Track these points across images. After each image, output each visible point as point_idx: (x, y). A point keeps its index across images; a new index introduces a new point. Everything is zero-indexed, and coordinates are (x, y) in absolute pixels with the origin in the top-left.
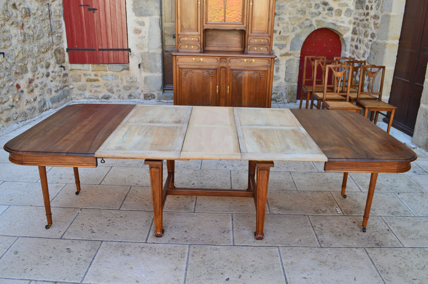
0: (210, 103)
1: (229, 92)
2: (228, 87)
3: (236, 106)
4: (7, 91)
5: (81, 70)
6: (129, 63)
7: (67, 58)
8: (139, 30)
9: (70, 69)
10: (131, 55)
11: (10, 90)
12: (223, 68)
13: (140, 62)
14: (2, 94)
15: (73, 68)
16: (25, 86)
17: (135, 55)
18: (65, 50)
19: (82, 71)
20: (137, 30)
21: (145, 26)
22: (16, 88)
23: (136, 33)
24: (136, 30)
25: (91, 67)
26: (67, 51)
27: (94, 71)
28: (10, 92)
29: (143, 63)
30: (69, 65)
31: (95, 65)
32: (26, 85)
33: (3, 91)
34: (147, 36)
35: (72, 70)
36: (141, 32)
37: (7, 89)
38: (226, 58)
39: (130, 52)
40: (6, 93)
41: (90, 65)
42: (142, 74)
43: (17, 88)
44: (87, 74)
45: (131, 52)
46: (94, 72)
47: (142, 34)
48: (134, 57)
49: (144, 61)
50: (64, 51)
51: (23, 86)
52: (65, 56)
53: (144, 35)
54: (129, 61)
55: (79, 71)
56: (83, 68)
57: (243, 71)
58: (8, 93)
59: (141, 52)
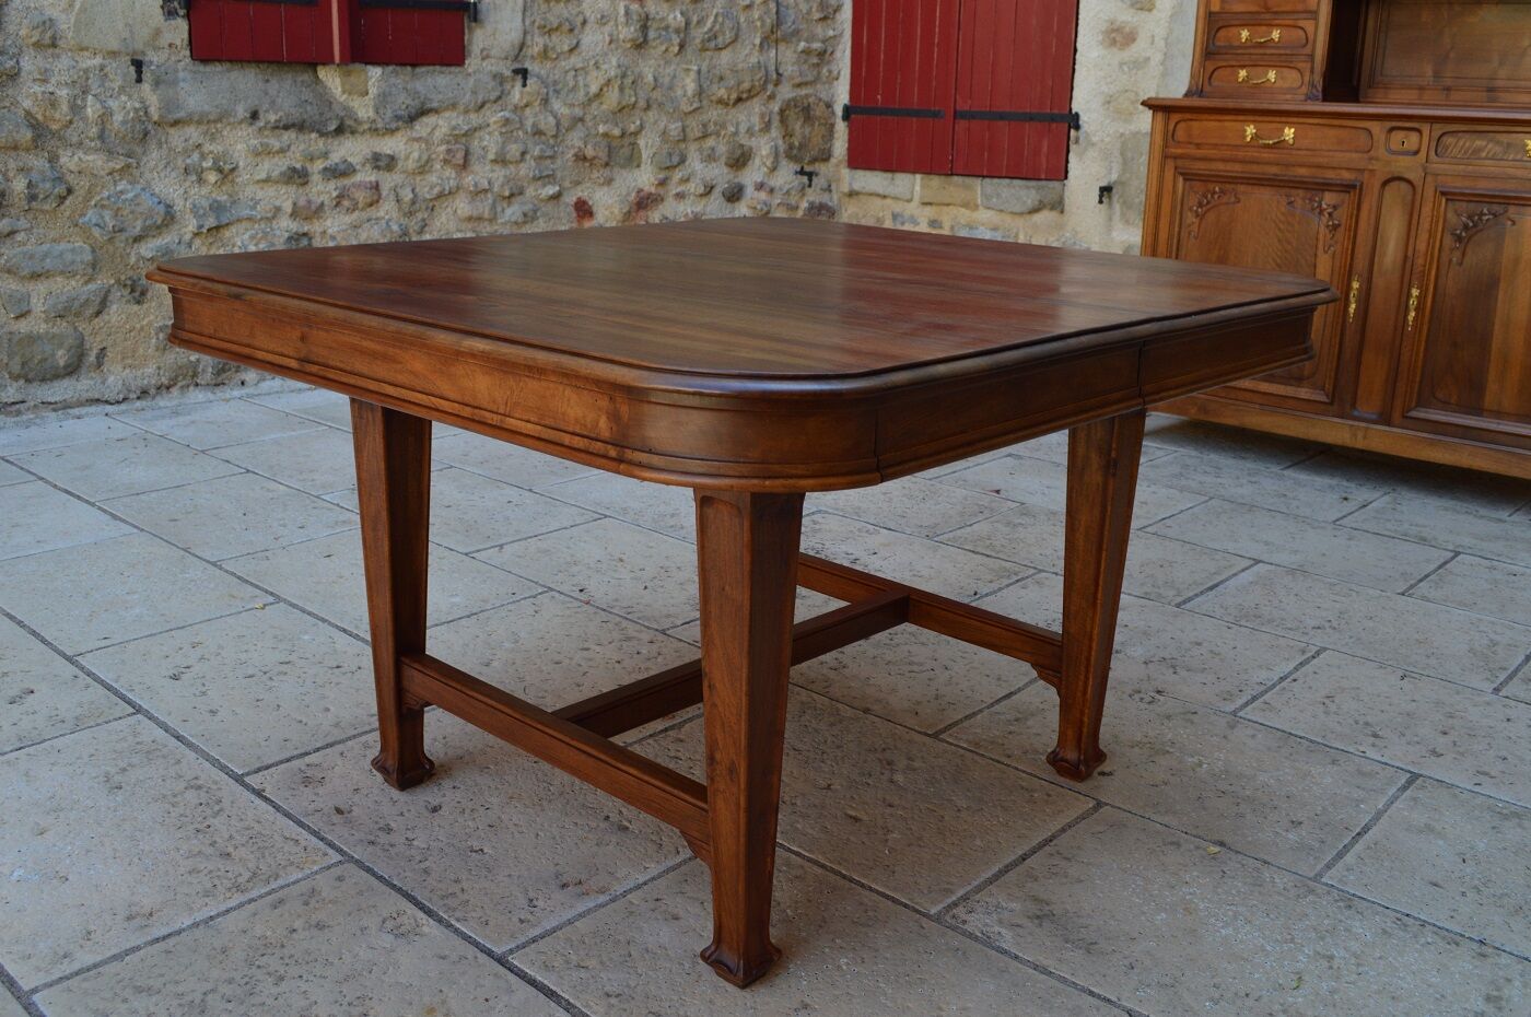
0: (1306, 373)
1: (1416, 320)
2: (1415, 292)
3: (1445, 402)
4: (525, 215)
5: (885, 197)
6: (1066, 178)
7: (840, 146)
8: (1127, 30)
9: (846, 190)
10: (1077, 141)
11: (538, 214)
12: (1394, 185)
13: (1114, 177)
14: (500, 221)
15: (857, 187)
16: (612, 213)
17: (1093, 145)
18: (839, 111)
19: (888, 201)
20: (1117, 30)
21: (1155, 12)
22: (575, 215)
23: (1114, 42)
24: (1113, 31)
25: (918, 188)
26: (846, 117)
27: (930, 204)
28: (541, 220)
29: (1123, 183)
30: (845, 172)
31: (936, 181)
32: (616, 211)
33: (509, 212)
34: (1157, 57)
35: (852, 194)
36: (1134, 40)
37: (527, 208)
38: (1419, 131)
39: (1077, 127)
40: (520, 220)
41: (918, 177)
42: (1114, 234)
43: (579, 216)
44: (902, 216)
45: (1081, 131)
46: (928, 208)
47: (1139, 48)
48: (1092, 153)
49: (1128, 175)
50: (833, 113)
51: (607, 213)
52: (836, 135)
53: (1148, 55)
54: (1067, 172)
55: (878, 202)
56: (890, 190)
57: (1512, 209)
58: (525, 223)
59: (1121, 131)
